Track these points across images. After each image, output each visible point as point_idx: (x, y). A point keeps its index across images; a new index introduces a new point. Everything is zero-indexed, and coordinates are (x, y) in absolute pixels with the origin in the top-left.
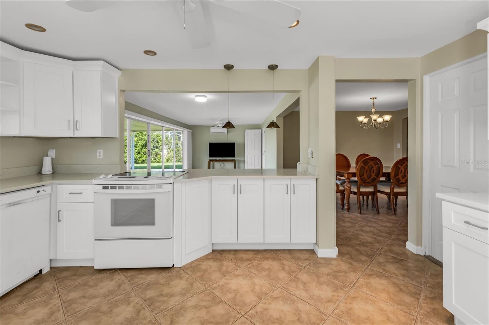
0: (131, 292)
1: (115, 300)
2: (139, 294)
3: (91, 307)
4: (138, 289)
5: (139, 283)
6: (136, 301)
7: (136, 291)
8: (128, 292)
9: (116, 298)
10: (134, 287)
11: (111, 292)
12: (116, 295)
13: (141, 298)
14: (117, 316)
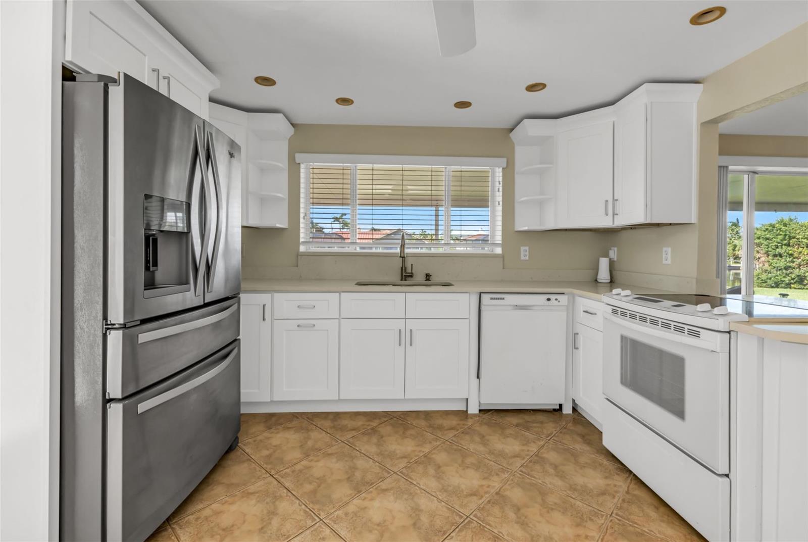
0: (602, 516)
1: (573, 504)
2: (607, 529)
3: (545, 484)
4: (618, 522)
5: (632, 517)
6: (591, 534)
7: (611, 521)
8: (600, 512)
9: (578, 503)
10: (617, 514)
11: (584, 491)
12: (582, 500)
13: (601, 537)
14: (548, 522)
